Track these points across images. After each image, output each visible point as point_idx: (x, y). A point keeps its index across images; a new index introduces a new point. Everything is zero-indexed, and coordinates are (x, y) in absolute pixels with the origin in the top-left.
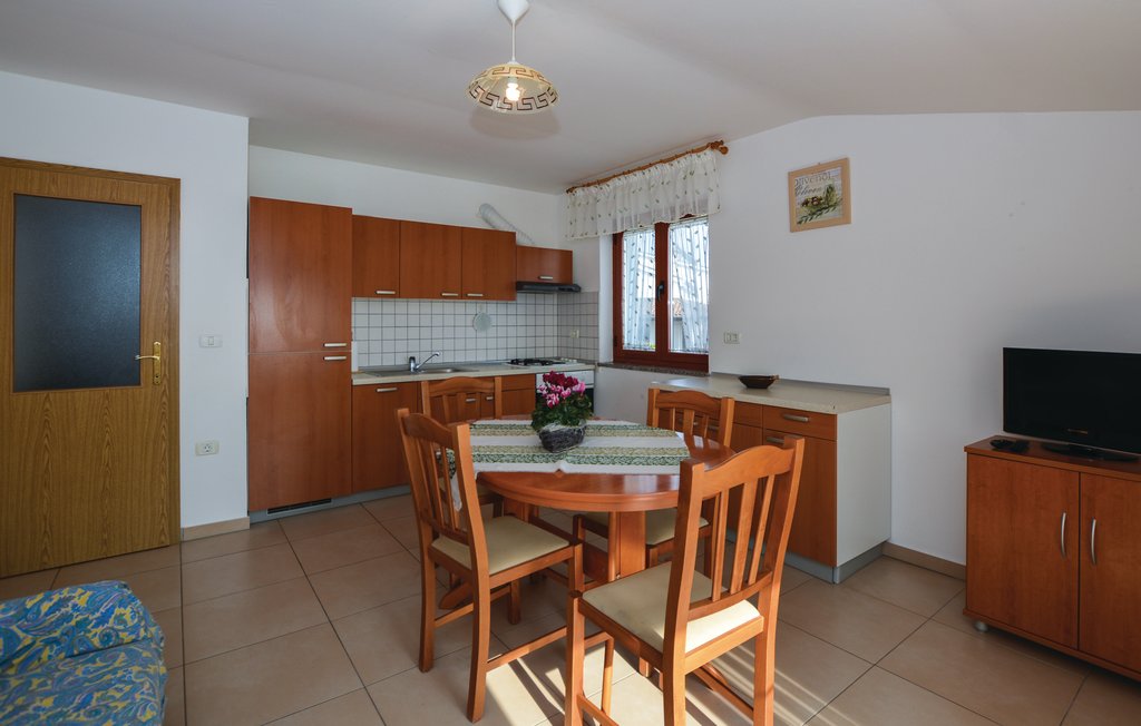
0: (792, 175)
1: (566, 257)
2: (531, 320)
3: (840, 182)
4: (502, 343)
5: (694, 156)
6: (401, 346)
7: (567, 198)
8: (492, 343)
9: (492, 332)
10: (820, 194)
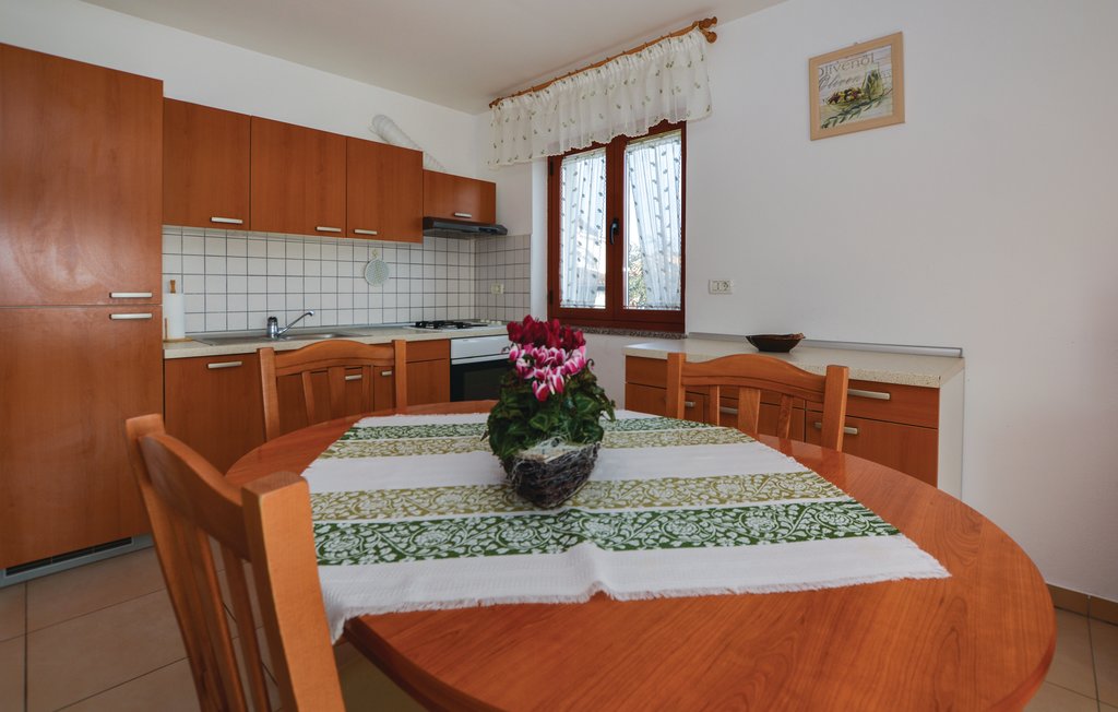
0: (814, 63)
1: (487, 191)
2: (441, 271)
3: (889, 66)
4: (403, 300)
5: (674, 40)
6: (258, 303)
7: (492, 114)
8: (390, 301)
9: (390, 286)
10: (858, 85)
